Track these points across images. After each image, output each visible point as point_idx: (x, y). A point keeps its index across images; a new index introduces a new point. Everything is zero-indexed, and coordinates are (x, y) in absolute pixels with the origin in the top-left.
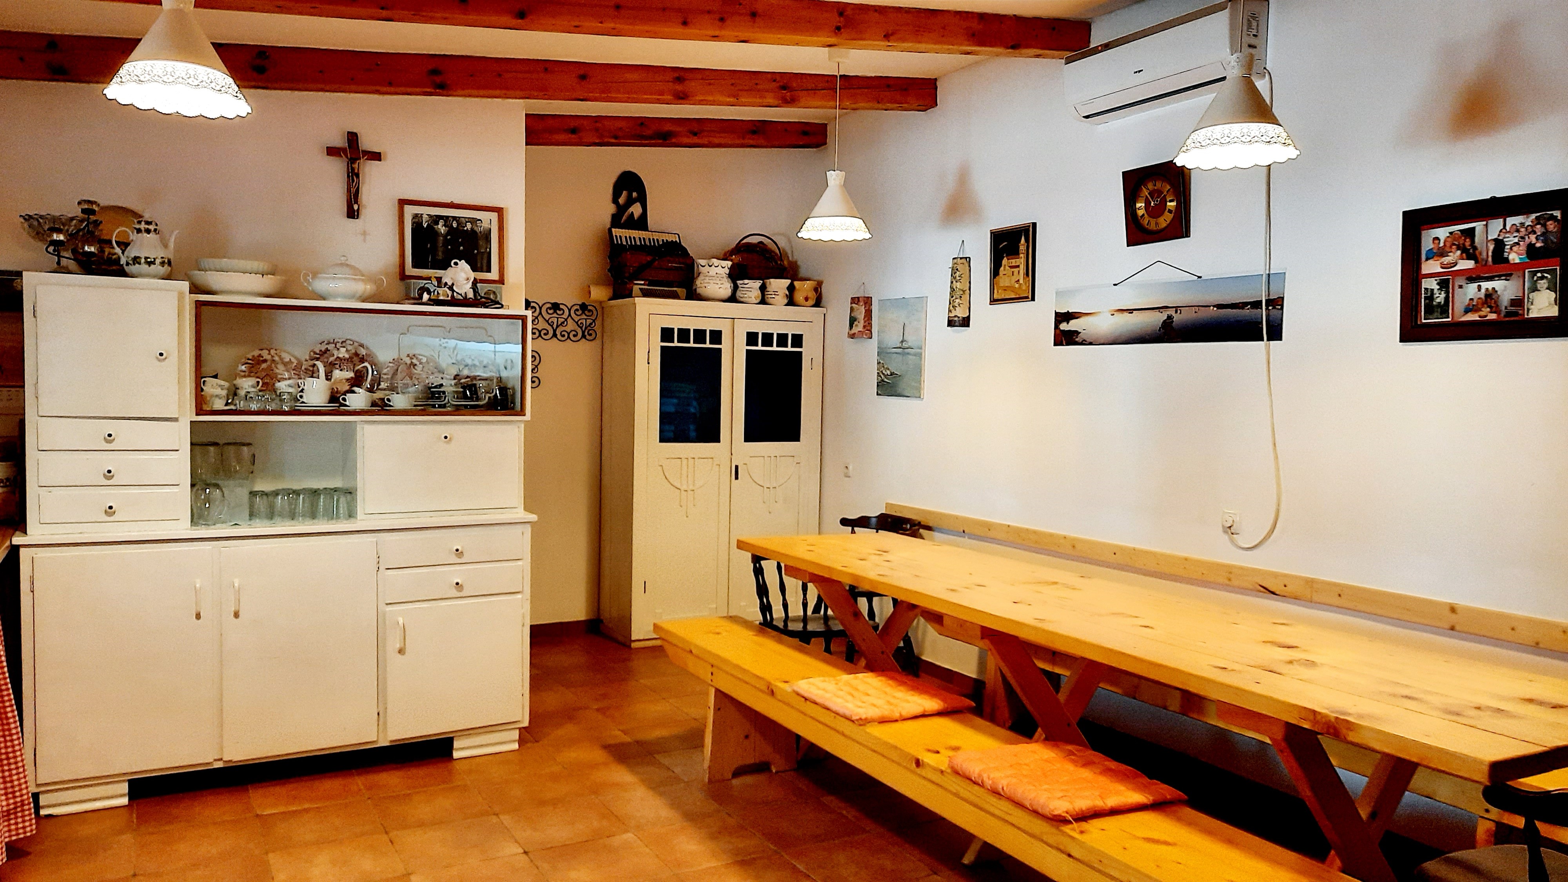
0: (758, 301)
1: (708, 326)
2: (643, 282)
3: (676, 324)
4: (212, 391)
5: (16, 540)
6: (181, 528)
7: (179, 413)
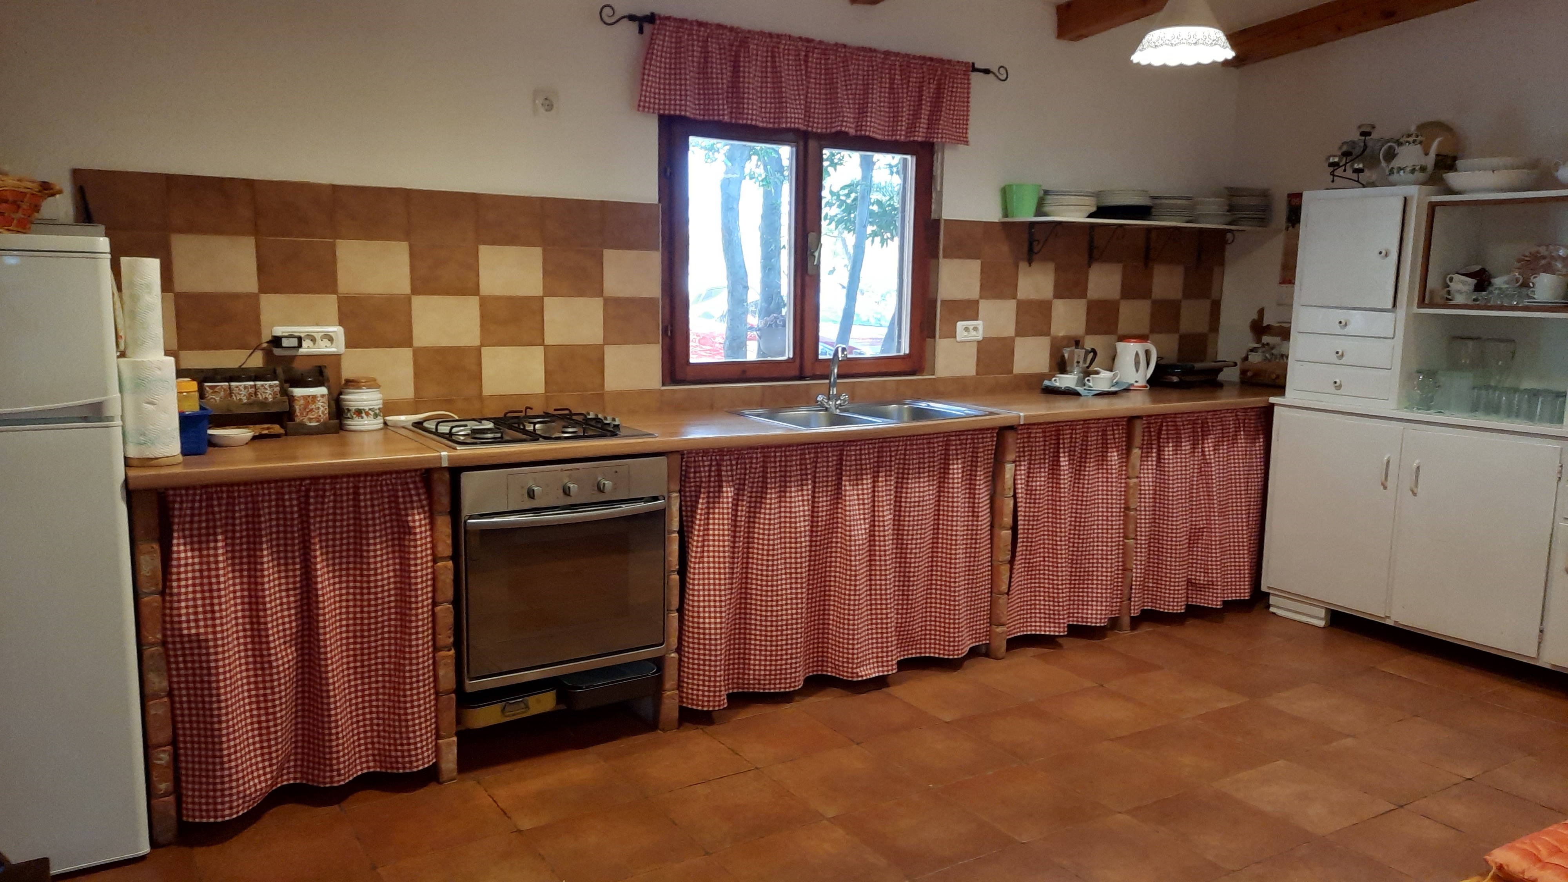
4: (1454, 286)
5: (1272, 400)
6: (1389, 407)
7: (1394, 305)
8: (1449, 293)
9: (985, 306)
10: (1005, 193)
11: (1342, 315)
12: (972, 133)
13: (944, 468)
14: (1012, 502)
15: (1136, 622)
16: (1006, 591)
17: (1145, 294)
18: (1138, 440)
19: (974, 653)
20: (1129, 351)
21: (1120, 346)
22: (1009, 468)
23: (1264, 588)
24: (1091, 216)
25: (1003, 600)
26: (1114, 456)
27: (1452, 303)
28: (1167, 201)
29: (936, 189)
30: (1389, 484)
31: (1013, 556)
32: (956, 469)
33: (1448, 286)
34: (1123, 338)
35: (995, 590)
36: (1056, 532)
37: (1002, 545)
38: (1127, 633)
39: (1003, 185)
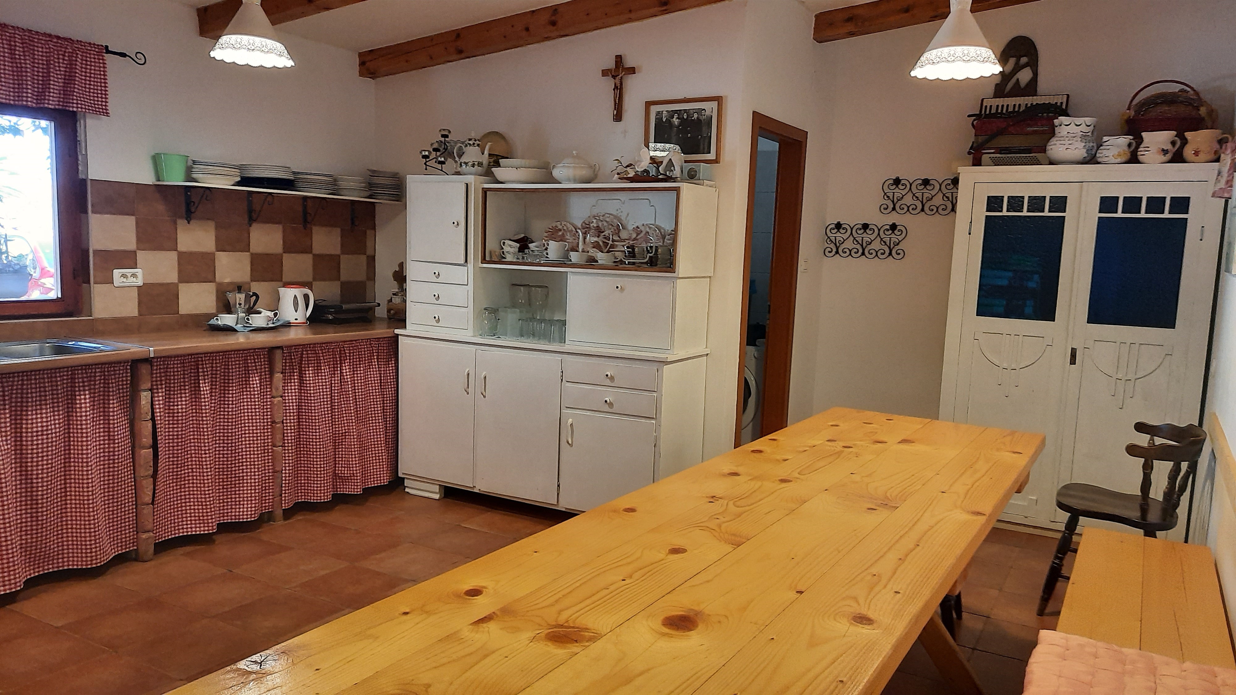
0: (1124, 159)
1: (1049, 192)
2: (993, 151)
3: (1006, 192)
4: (506, 249)
5: (397, 331)
6: (468, 335)
7: (466, 261)
8: (503, 252)
9: (141, 256)
10: (156, 160)
11: (437, 268)
12: (111, 107)
13: (71, 399)
14: (150, 424)
15: (288, 514)
16: (150, 502)
17: (307, 250)
18: (279, 366)
19: (121, 559)
20: (288, 294)
21: (282, 290)
22: (145, 397)
23: (400, 475)
24: (238, 184)
25: (147, 510)
26: (255, 381)
27: (504, 260)
28: (309, 177)
29: (81, 152)
30: (470, 390)
31: (156, 471)
32: (84, 401)
33: (503, 248)
34: (286, 285)
35: (139, 502)
36: (201, 447)
37: (142, 462)
38: (281, 522)
39: (153, 154)
